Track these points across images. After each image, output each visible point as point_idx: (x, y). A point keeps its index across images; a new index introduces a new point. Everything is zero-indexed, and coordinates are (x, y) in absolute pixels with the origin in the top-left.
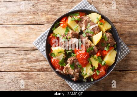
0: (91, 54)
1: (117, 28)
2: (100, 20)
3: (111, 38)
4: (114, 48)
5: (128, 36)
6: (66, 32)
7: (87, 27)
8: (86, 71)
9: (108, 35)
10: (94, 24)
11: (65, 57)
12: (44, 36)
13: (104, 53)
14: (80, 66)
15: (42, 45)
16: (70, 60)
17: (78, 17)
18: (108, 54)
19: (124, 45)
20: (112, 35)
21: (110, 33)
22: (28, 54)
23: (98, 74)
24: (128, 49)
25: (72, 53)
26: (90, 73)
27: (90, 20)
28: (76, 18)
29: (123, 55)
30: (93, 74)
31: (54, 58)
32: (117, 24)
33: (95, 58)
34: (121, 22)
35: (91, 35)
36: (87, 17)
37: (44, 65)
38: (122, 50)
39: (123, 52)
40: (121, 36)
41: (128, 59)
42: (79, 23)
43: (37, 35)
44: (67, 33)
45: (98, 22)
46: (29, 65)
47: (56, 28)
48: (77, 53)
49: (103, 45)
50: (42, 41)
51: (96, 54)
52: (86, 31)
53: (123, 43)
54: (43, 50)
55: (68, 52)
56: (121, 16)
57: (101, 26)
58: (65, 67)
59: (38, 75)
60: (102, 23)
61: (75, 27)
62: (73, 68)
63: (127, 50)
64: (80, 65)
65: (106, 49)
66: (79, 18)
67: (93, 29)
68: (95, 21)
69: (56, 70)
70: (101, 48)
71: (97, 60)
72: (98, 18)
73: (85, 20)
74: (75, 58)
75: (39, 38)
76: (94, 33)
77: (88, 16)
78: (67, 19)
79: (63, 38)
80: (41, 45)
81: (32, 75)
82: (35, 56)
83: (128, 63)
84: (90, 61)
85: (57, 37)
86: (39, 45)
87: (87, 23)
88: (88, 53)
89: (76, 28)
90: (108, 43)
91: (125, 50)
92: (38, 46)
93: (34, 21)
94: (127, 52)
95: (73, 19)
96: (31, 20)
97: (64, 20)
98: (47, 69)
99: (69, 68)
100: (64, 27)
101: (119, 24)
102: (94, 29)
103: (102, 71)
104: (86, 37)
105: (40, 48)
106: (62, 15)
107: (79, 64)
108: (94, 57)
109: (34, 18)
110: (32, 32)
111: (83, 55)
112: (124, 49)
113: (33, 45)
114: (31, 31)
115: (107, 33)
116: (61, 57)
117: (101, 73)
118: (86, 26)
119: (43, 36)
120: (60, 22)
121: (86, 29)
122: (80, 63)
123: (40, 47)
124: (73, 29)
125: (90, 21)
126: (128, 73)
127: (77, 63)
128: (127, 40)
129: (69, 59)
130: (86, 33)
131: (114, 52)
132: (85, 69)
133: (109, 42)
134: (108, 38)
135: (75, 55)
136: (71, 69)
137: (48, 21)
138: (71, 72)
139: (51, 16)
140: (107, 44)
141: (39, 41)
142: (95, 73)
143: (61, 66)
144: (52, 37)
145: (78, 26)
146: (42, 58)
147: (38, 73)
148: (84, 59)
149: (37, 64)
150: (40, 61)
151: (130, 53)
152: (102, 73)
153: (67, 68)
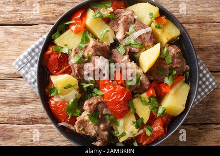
0: (135, 92)
1: (192, 36)
2: (156, 19)
3: (178, 58)
4: (184, 79)
5: (214, 53)
6: (82, 42)
7: (129, 33)
8: (124, 127)
9: (173, 50)
10: (143, 26)
11: (79, 95)
12: (37, 50)
13: (164, 90)
14: (112, 117)
15: (32, 69)
16: (90, 105)
17: (109, 12)
18: (172, 92)
19: (205, 72)
20: (182, 51)
21: (176, 47)
22: (4, 87)
23: (149, 133)
24: (214, 81)
25: (95, 87)
26: (132, 132)
27: (136, 17)
28: (106, 13)
29: (203, 94)
30: (137, 134)
31: (56, 99)
32: (191, 27)
33: (143, 99)
34: (201, 23)
35: (137, 50)
36: (129, 11)
37: (36, 112)
38: (200, 82)
39: (204, 86)
40: (200, 52)
41: (212, 101)
42: (111, 23)
43: (22, 48)
44: (83, 46)
45: (152, 22)
46: (5, 110)
47: (61, 33)
48: (105, 89)
49: (161, 73)
50: (33, 61)
51: (146, 91)
52: (126, 41)
53: (204, 68)
54: (33, 80)
55: (86, 86)
56: (201, 9)
57: (159, 32)
58: (78, 119)
59: (24, 132)
60: (161, 26)
61: (101, 33)
62: (96, 121)
63: (211, 83)
64: (110, 115)
65: (167, 81)
66: (111, 13)
67: (140, 37)
68: (147, 20)
69: (61, 124)
70: (156, 77)
71: (147, 104)
72: (151, 14)
73: (124, 17)
74: (99, 100)
75: (26, 53)
76: (144, 48)
77: (130, 8)
78: (84, 15)
79: (75, 56)
80: (29, 68)
81: (11, 130)
82: (17, 91)
83: (212, 109)
84: (133, 107)
85: (62, 53)
86: (27, 69)
87: (128, 23)
88: (128, 90)
89: (104, 33)
90: (171, 69)
91: (207, 83)
92: (23, 72)
93: (16, 17)
94: (210, 87)
95: (98, 16)
96: (9, 16)
97: (79, 16)
98: (42, 118)
99: (86, 121)
100: (77, 32)
101: (195, 26)
102: (143, 37)
103: (157, 127)
104: (125, 54)
105: (28, 76)
106: (76, 5)
107: (109, 112)
108: (141, 98)
109: (16, 11)
110: (13, 41)
111: (117, 94)
112: (204, 79)
113: (13, 68)
114: (10, 39)
115: (171, 48)
116: (72, 96)
117: (155, 132)
118: (127, 29)
119: (33, 50)
120: (70, 20)
121: (126, 36)
122: (111, 111)
123: (27, 73)
124: (99, 36)
125: (135, 20)
126: (210, 130)
127: (105, 111)
128: (211, 61)
129: (86, 103)
130: (125, 46)
131: (184, 87)
132: (121, 122)
133: (174, 67)
134: (173, 57)
135: (100, 93)
136: (90, 123)
137: (45, 19)
138: (92, 129)
139: (52, 6)
140: (169, 70)
141: (25, 61)
142: (141, 131)
143: (70, 115)
144: (52, 53)
145: (108, 29)
146: (32, 96)
147: (25, 127)
148: (119, 102)
149: (23, 107)
150: (28, 103)
151: (216, 89)
152: (158, 132)
153: (83, 122)
